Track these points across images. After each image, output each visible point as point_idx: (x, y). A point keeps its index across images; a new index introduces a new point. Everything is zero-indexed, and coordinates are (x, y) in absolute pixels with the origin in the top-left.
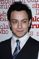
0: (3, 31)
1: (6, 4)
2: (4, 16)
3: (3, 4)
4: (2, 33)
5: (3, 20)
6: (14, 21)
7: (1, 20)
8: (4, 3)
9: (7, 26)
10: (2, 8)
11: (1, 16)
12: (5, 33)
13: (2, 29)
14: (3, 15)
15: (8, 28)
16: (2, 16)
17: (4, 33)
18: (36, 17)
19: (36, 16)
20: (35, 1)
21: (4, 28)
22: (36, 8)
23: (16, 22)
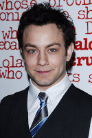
0: (9, 72)
1: (17, 9)
2: (12, 38)
3: (9, 11)
4: (8, 78)
5: (10, 47)
6: (29, 48)
7: (5, 48)
8: (12, 9)
9: (19, 61)
10: (8, 20)
11: (4, 38)
12: (15, 77)
13: (7, 67)
14: (10, 37)
15: (21, 66)
16: (8, 37)
17: (13, 78)
18: (86, 40)
19: (86, 36)
20: (84, 4)
21: (13, 66)
22: (87, 18)
23: (33, 51)
